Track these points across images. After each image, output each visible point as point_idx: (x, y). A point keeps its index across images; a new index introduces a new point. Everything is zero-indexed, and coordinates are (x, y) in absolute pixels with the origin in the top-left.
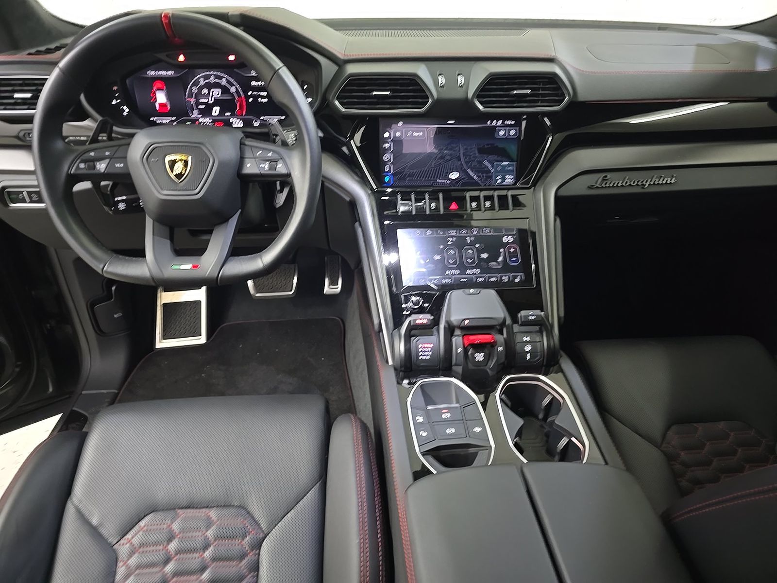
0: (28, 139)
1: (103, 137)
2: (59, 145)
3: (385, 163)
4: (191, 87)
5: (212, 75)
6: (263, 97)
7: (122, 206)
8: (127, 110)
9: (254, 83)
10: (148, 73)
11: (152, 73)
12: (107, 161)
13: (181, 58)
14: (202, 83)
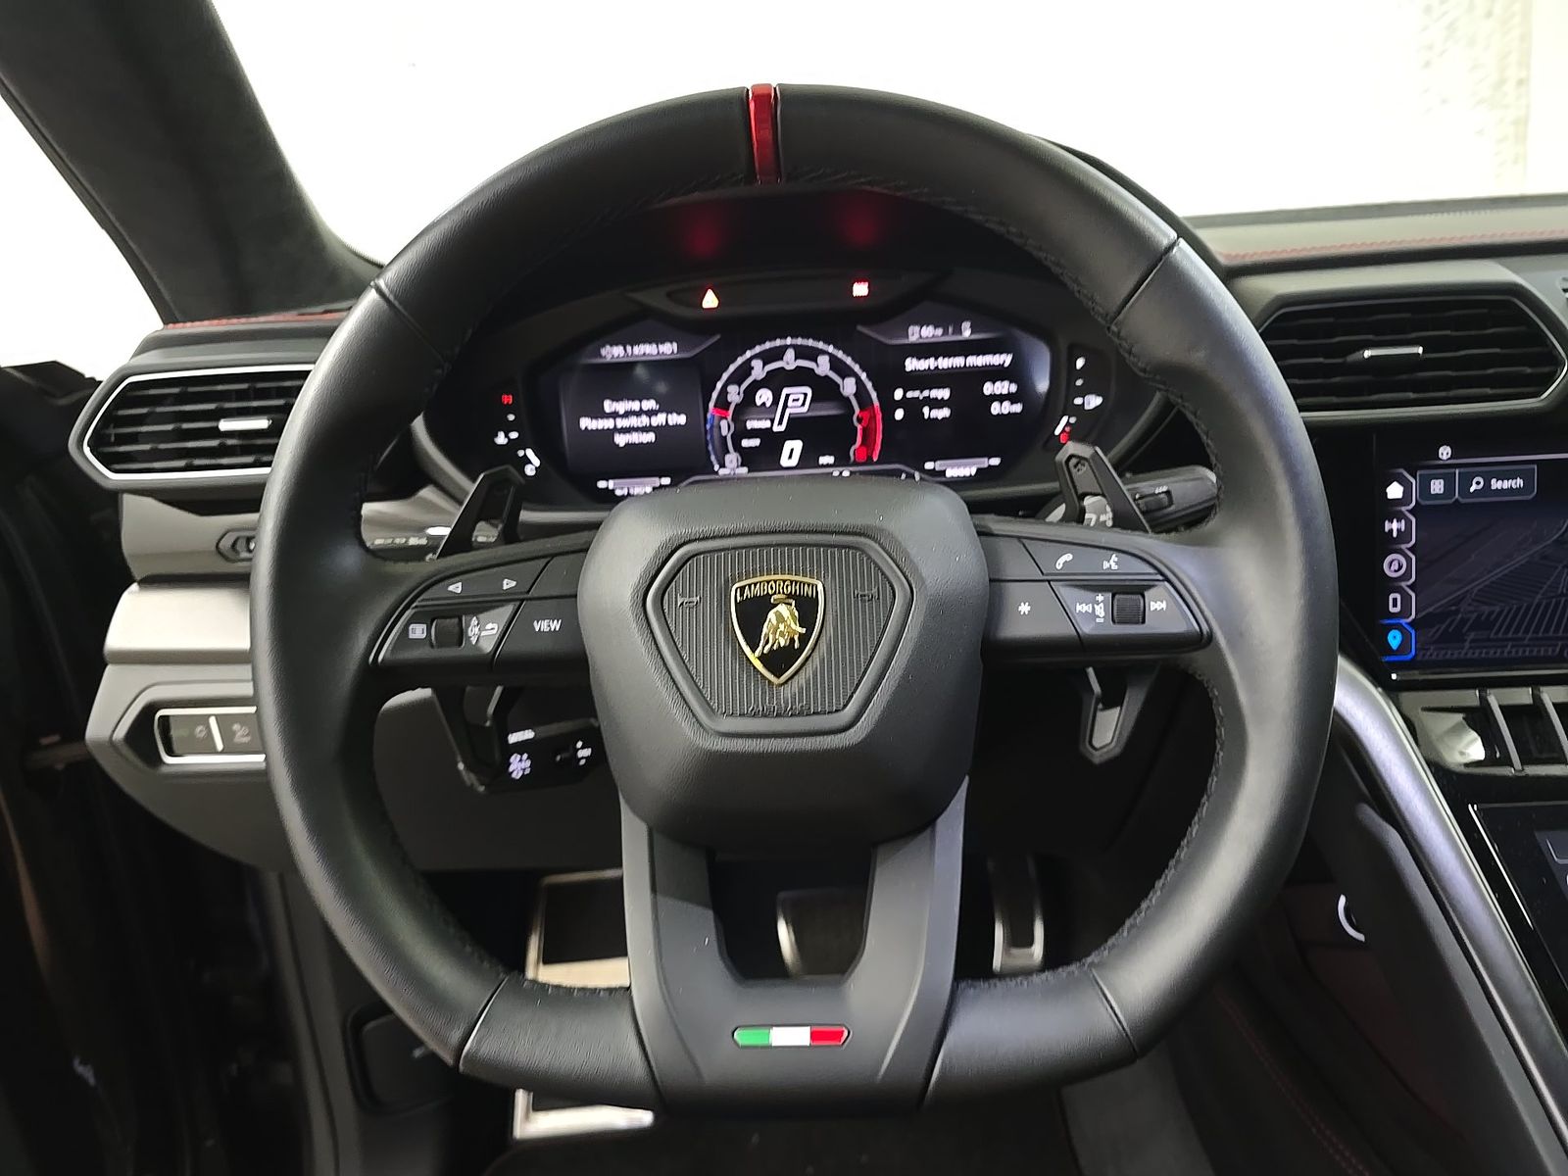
0: (244, 555)
1: (484, 533)
2: (348, 559)
3: (1391, 585)
4: (725, 387)
5: (786, 347)
6: (936, 404)
7: (519, 766)
8: (536, 462)
9: (912, 364)
10: (603, 352)
11: (614, 353)
12: (507, 610)
13: (710, 301)
14: (759, 371)
